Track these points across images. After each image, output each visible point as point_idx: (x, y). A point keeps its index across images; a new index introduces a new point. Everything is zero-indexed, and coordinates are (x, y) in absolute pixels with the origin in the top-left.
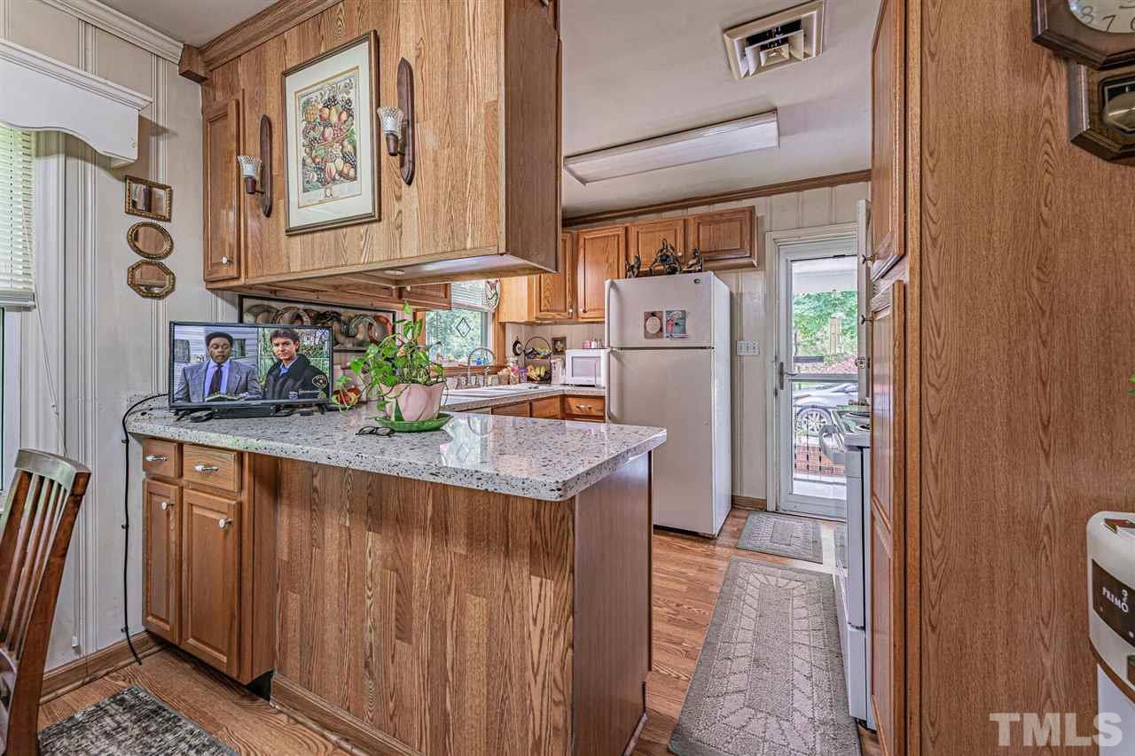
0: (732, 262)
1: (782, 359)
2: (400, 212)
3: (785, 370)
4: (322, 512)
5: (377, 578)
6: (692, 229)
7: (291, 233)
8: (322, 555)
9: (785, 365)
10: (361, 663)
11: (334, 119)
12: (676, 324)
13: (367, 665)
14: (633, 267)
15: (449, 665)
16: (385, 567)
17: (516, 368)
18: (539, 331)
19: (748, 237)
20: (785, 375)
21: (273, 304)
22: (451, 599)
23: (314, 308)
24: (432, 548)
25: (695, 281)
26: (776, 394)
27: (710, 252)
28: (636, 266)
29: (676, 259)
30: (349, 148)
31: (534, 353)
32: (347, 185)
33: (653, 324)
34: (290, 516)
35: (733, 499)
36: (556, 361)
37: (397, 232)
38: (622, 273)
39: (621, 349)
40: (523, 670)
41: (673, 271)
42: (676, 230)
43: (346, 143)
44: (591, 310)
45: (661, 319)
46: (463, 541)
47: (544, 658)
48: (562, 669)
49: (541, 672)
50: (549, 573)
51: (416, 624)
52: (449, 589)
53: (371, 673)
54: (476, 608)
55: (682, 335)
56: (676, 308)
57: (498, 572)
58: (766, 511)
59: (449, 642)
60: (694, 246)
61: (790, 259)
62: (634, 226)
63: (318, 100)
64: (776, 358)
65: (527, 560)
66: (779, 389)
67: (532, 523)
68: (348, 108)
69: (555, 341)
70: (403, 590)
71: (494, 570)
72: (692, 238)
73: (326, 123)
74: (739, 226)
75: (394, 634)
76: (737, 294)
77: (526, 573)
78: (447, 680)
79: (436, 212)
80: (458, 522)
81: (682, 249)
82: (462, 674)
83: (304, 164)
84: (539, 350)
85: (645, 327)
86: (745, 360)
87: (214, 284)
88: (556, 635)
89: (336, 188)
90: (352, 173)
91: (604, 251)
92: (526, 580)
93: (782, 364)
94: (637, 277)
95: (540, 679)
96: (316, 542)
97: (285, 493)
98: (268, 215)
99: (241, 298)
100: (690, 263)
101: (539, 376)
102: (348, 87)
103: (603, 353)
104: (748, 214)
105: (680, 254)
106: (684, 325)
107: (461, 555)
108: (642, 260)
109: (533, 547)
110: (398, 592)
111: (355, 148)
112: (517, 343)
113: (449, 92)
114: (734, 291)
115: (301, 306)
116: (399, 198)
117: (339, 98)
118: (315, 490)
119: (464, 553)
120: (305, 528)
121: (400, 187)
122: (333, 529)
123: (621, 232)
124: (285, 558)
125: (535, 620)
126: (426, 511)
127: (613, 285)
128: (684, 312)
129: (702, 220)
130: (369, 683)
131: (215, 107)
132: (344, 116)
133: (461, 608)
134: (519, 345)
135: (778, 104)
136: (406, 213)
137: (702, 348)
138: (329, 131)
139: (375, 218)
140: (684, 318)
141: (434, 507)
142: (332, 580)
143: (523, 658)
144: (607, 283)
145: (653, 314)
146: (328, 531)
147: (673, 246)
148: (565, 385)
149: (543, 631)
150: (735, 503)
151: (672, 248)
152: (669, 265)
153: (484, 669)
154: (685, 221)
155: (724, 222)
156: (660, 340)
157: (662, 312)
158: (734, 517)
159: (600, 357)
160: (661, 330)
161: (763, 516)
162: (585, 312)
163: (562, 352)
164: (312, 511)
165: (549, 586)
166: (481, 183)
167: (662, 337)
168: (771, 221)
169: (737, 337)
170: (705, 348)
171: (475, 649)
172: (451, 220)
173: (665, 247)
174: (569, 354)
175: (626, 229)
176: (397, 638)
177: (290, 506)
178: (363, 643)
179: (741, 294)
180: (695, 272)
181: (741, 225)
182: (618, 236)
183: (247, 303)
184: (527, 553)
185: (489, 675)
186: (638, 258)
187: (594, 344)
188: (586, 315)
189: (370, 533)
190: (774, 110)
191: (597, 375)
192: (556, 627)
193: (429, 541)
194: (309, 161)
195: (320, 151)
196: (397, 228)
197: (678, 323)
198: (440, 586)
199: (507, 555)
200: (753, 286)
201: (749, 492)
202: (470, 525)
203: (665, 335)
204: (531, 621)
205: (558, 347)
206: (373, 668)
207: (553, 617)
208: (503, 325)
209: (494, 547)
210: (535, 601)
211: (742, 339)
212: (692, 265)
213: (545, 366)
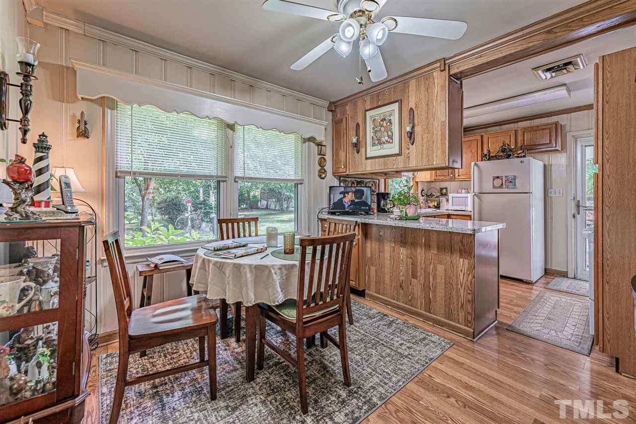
0: (544, 150)
1: (579, 198)
2: (409, 153)
3: (581, 204)
4: (384, 243)
5: (405, 261)
6: (520, 134)
7: (367, 158)
8: (384, 255)
9: (581, 202)
10: (399, 285)
11: (385, 125)
12: (511, 182)
13: (401, 286)
14: (486, 155)
15: (431, 285)
16: (407, 257)
17: (424, 202)
18: (433, 185)
19: (554, 137)
20: (581, 207)
21: (347, 179)
22: (432, 266)
23: (357, 179)
24: (425, 252)
25: (521, 162)
26: (574, 217)
27: (531, 145)
28: (488, 154)
29: (511, 150)
30: (390, 133)
31: (432, 195)
32: (389, 145)
33: (498, 182)
34: (371, 243)
35: (546, 270)
36: (443, 199)
37: (408, 159)
38: (480, 158)
39: (480, 193)
40: (457, 285)
41: (508, 157)
42: (510, 136)
43: (389, 132)
44: (462, 175)
45: (502, 180)
46: (436, 249)
47: (464, 281)
48: (471, 284)
49: (464, 285)
50: (466, 257)
51: (419, 274)
52: (431, 263)
53: (402, 289)
54: (440, 268)
55: (513, 187)
56: (511, 174)
57: (448, 258)
58: (567, 277)
59: (431, 278)
60: (521, 144)
61: (584, 144)
62: (486, 134)
63: (378, 119)
64: (574, 198)
65: (458, 254)
66: (576, 214)
67: (460, 244)
68: (390, 121)
69: (442, 189)
70: (414, 264)
71: (447, 258)
72: (520, 138)
73: (382, 126)
74: (549, 132)
75: (411, 276)
76: (548, 165)
77: (458, 258)
78: (430, 289)
79: (422, 154)
80: (434, 244)
81: (514, 145)
82: (436, 287)
83: (373, 139)
84: (434, 194)
85: (493, 183)
86: (553, 199)
87: (334, 174)
88: (469, 275)
89: (385, 146)
90: (391, 141)
91: (470, 146)
92: (458, 260)
93: (579, 201)
94: (489, 160)
95: (463, 287)
96: (381, 251)
97: (369, 236)
98: (358, 153)
99: (340, 177)
100: (519, 152)
101: (434, 206)
102: (390, 115)
103: (470, 196)
104: (554, 125)
105: (513, 147)
106: (515, 182)
107: (435, 254)
108: (491, 150)
109: (460, 250)
110: (412, 264)
111: (392, 134)
112: (423, 190)
113: (427, 118)
114: (546, 163)
115: (353, 179)
116: (408, 149)
117: (387, 118)
118: (381, 236)
119: (436, 252)
120: (377, 246)
121: (409, 145)
122: (388, 247)
123: (479, 138)
124: (369, 256)
125: (461, 271)
126: (422, 241)
127: (475, 164)
128: (515, 176)
129: (525, 130)
130: (401, 291)
131: (337, 119)
132: (389, 124)
133: (435, 269)
134: (424, 192)
135: (566, 82)
136: (411, 153)
137: (525, 193)
138: (382, 129)
139: (399, 155)
140: (515, 179)
141: (425, 240)
142: (387, 262)
143: (457, 282)
144: (473, 164)
145: (498, 177)
146: (386, 248)
147: (509, 144)
148: (448, 210)
149: (464, 274)
150: (547, 272)
151: (508, 145)
152: (506, 153)
153: (444, 285)
154: (515, 130)
155: (539, 130)
156: (502, 189)
157: (502, 177)
158: (546, 277)
159: (468, 197)
160: (502, 185)
161: (566, 279)
162: (459, 176)
163: (446, 194)
164: (379, 242)
165: (466, 261)
166: (439, 145)
167: (503, 188)
168: (571, 126)
169: (548, 186)
170: (527, 193)
171: (440, 280)
172: (428, 156)
173: (504, 145)
174: (450, 195)
175: (482, 136)
176: (412, 278)
177: (371, 240)
178: (399, 280)
179: (551, 165)
180: (521, 157)
181: (550, 131)
182: (477, 140)
183: (342, 179)
184: (458, 252)
185: (445, 287)
186: (489, 151)
187: (463, 191)
188: (459, 177)
189: (402, 248)
190: (565, 85)
191: (466, 205)
192: (469, 272)
193: (423, 250)
194: (374, 137)
195: (379, 134)
196: (408, 158)
197: (512, 181)
198: (428, 262)
199: (451, 253)
200: (559, 160)
201: (555, 266)
202: (438, 245)
203: (504, 187)
204: (460, 271)
205: (443, 193)
206: (403, 287)
207: (468, 270)
208: (417, 183)
209: (447, 250)
210: (461, 266)
211: (551, 188)
212: (520, 153)
213: (437, 201)
